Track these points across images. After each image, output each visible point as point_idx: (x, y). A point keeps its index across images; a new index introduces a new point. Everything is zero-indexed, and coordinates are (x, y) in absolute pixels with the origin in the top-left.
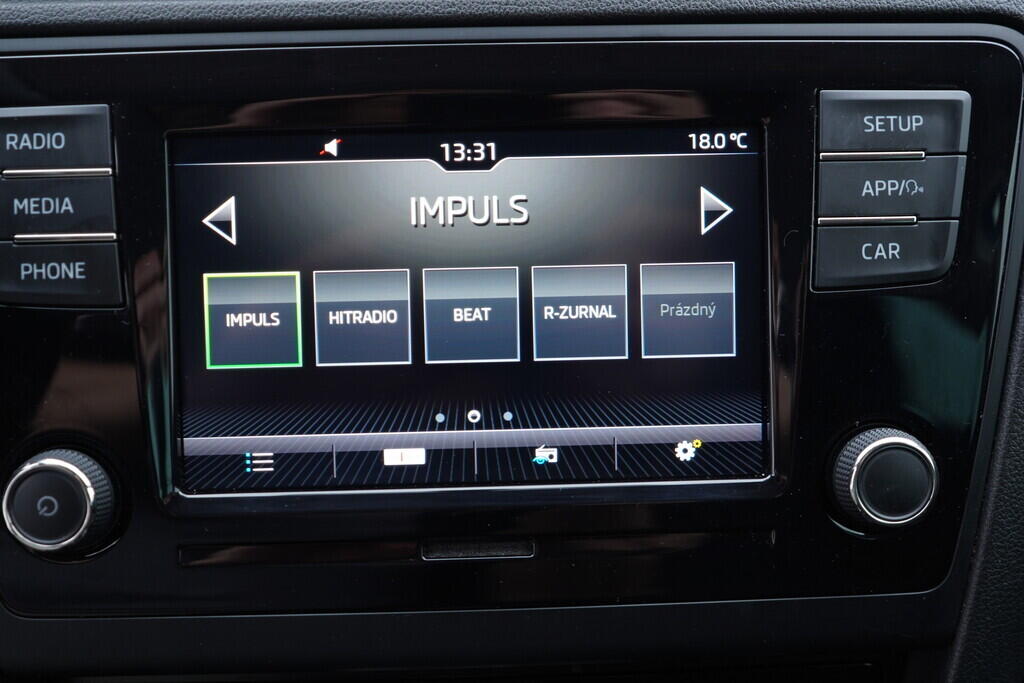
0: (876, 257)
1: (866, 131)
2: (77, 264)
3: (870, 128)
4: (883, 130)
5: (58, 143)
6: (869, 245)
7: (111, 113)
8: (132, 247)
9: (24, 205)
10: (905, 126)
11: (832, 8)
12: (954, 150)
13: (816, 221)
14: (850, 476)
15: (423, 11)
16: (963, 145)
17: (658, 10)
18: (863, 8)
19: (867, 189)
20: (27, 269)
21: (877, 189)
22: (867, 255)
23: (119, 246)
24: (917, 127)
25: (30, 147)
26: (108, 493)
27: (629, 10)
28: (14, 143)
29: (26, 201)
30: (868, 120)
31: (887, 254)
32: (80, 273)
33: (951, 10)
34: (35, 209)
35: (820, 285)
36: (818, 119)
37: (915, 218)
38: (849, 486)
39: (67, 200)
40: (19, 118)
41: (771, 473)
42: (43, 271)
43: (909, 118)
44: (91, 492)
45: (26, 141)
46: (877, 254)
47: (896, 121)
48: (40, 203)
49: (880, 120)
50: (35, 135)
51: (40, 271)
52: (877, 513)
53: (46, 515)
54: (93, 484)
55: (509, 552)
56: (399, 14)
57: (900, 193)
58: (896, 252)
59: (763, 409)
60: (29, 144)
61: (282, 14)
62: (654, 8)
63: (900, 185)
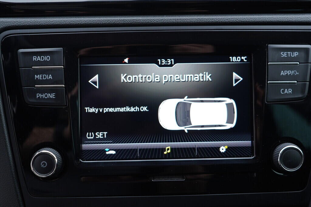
0: (285, 93)
1: (282, 56)
2: (53, 94)
4: (287, 56)
5: (48, 59)
6: (283, 89)
7: (63, 50)
8: (69, 88)
9: (38, 77)
11: (271, 21)
12: (306, 62)
13: (267, 82)
14: (278, 157)
15: (154, 22)
16: (310, 61)
17: (221, 22)
18: (280, 21)
19: (282, 73)
20: (38, 95)
21: (285, 73)
22: (282, 92)
23: (65, 89)
24: (296, 55)
26: (61, 161)
27: (213, 22)
28: (35, 59)
29: (38, 76)
30: (282, 53)
31: (288, 92)
32: (54, 97)
33: (306, 22)
34: (41, 78)
35: (269, 101)
36: (268, 53)
37: (296, 82)
38: (278, 160)
39: (50, 75)
40: (37, 52)
41: (254, 156)
42: (43, 96)
43: (294, 53)
44: (56, 160)
45: (39, 58)
46: (285, 92)
47: (290, 54)
48: (42, 76)
49: (286, 53)
50: (41, 57)
52: (286, 168)
53: (43, 167)
54: (57, 158)
55: (177, 179)
57: (292, 74)
58: (291, 92)
60: (40, 59)
61: (113, 22)
62: (220, 21)
63: (292, 72)
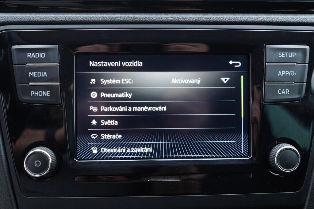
0: (282, 93)
1: (279, 57)
2: (48, 92)
3: (280, 56)
4: (284, 57)
5: (43, 56)
6: (280, 90)
7: (59, 47)
8: (64, 87)
9: (32, 74)
10: (290, 56)
11: (269, 21)
12: (304, 63)
13: (265, 83)
14: (275, 157)
16: (307, 61)
18: (278, 21)
19: (280, 73)
20: (33, 93)
21: (283, 74)
22: (280, 93)
23: (60, 87)
24: (294, 56)
25: (35, 57)
26: (55, 160)
27: (211, 21)
28: (30, 56)
29: (33, 73)
30: (280, 54)
31: (285, 93)
32: (49, 94)
33: (304, 23)
34: (36, 75)
35: (266, 101)
36: (265, 53)
37: (293, 82)
38: (274, 160)
39: (45, 73)
40: (31, 48)
41: (251, 156)
42: (37, 93)
43: (292, 53)
44: (50, 159)
45: (33, 55)
46: (283, 92)
47: (288, 54)
48: (37, 73)
49: (283, 54)
50: (36, 53)
51: (36, 93)
52: (283, 169)
53: (37, 166)
54: (51, 157)
55: (174, 179)
56: (144, 20)
57: (289, 75)
58: (288, 92)
59: (248, 137)
62: (218, 20)
63: (289, 73)
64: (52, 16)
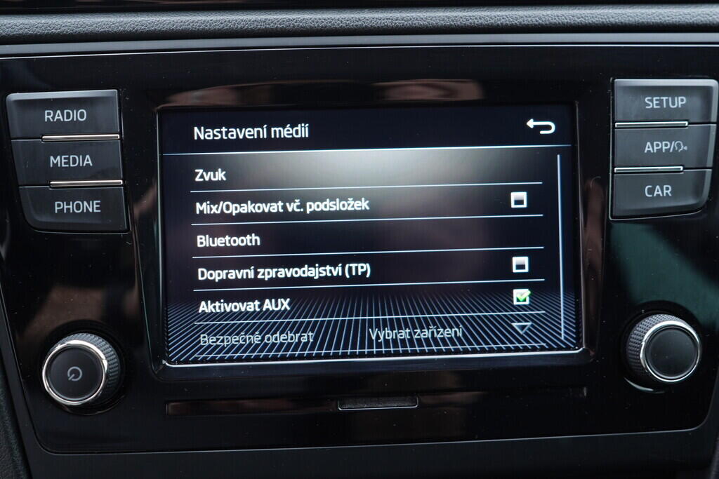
0: (655, 195)
1: (647, 107)
2: (95, 202)
3: (649, 105)
4: (658, 107)
5: (82, 117)
6: (650, 186)
7: (119, 95)
8: (134, 190)
9: (57, 161)
10: (673, 104)
11: (622, 23)
12: (708, 121)
13: (613, 170)
14: (640, 348)
15: (338, 25)
16: (714, 117)
17: (502, 24)
18: (643, 22)
19: (648, 148)
20: (59, 205)
21: (655, 148)
22: (649, 194)
23: (124, 189)
24: (681, 105)
25: (62, 120)
26: (117, 364)
27: (482, 24)
28: (50, 117)
29: (59, 158)
30: (648, 100)
31: (663, 193)
32: (97, 209)
33: (704, 24)
34: (65, 163)
35: (617, 215)
36: (613, 100)
37: (682, 168)
38: (639, 355)
39: (88, 157)
40: (53, 99)
41: (582, 347)
42: (71, 207)
43: (676, 98)
44: (105, 363)
45: (59, 116)
46: (656, 193)
47: (667, 101)
48: (69, 159)
49: (657, 100)
50: (65, 111)
51: (68, 207)
52: (659, 374)
53: (73, 380)
54: (106, 358)
55: (399, 404)
56: (322, 27)
57: (671, 150)
58: (669, 192)
59: (575, 301)
60: (61, 117)
61: (239, 27)
62: (499, 22)
63: (671, 144)
64: (102, 20)
